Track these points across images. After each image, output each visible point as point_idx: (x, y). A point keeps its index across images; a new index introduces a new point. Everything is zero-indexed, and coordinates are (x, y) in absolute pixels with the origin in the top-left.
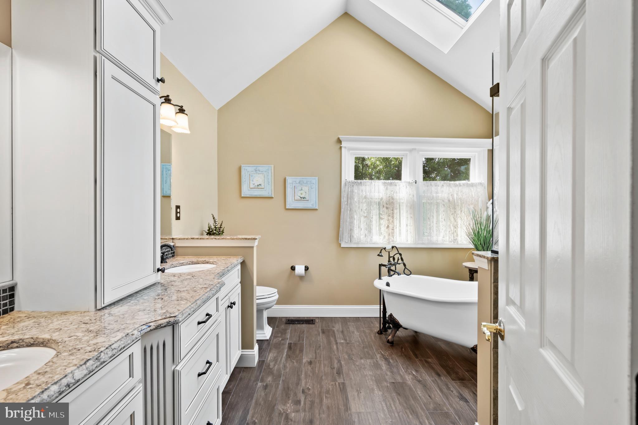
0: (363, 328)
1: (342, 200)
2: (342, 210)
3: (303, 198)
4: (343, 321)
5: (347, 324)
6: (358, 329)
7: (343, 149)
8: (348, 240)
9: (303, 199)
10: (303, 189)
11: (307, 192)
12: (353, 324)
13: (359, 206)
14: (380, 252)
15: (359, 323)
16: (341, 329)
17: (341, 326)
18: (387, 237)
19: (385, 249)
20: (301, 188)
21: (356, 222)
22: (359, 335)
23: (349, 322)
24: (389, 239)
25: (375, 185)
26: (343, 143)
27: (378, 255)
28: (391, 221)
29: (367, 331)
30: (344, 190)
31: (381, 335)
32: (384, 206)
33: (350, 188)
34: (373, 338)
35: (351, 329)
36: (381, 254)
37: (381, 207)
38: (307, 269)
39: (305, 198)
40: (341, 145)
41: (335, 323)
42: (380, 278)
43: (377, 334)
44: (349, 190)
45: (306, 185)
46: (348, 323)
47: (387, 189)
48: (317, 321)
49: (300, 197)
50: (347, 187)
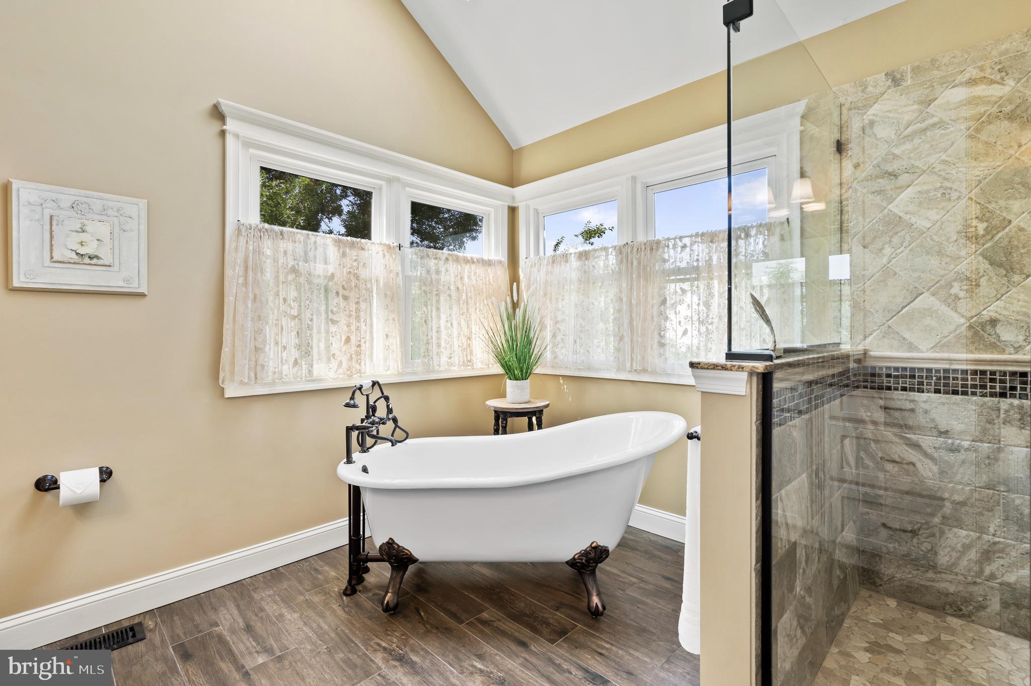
0: (301, 594)
1: (228, 272)
2: (229, 299)
3: (90, 258)
4: (236, 595)
5: (250, 596)
6: (287, 601)
7: (229, 139)
8: (249, 378)
9: (87, 260)
10: (87, 228)
11: (107, 239)
12: (268, 593)
13: (278, 291)
14: (352, 398)
15: (285, 585)
16: (242, 624)
17: (235, 612)
18: (345, 365)
19: (360, 388)
20: (80, 226)
21: (270, 332)
22: (301, 617)
23: (255, 589)
24: (349, 368)
25: (315, 242)
26: (229, 121)
27: (347, 405)
28: (353, 328)
29: (316, 599)
30: (233, 247)
31: (355, 595)
32: (337, 293)
33: (251, 243)
34: (340, 612)
35: (271, 609)
36: (355, 403)
37: (332, 295)
38: (106, 474)
39: (97, 257)
40: (225, 127)
41: (215, 609)
42: (349, 461)
43: (345, 598)
44: (251, 248)
45: (100, 217)
46: (256, 596)
47: (344, 255)
48: (150, 624)
49: (77, 254)
50: (242, 240)
